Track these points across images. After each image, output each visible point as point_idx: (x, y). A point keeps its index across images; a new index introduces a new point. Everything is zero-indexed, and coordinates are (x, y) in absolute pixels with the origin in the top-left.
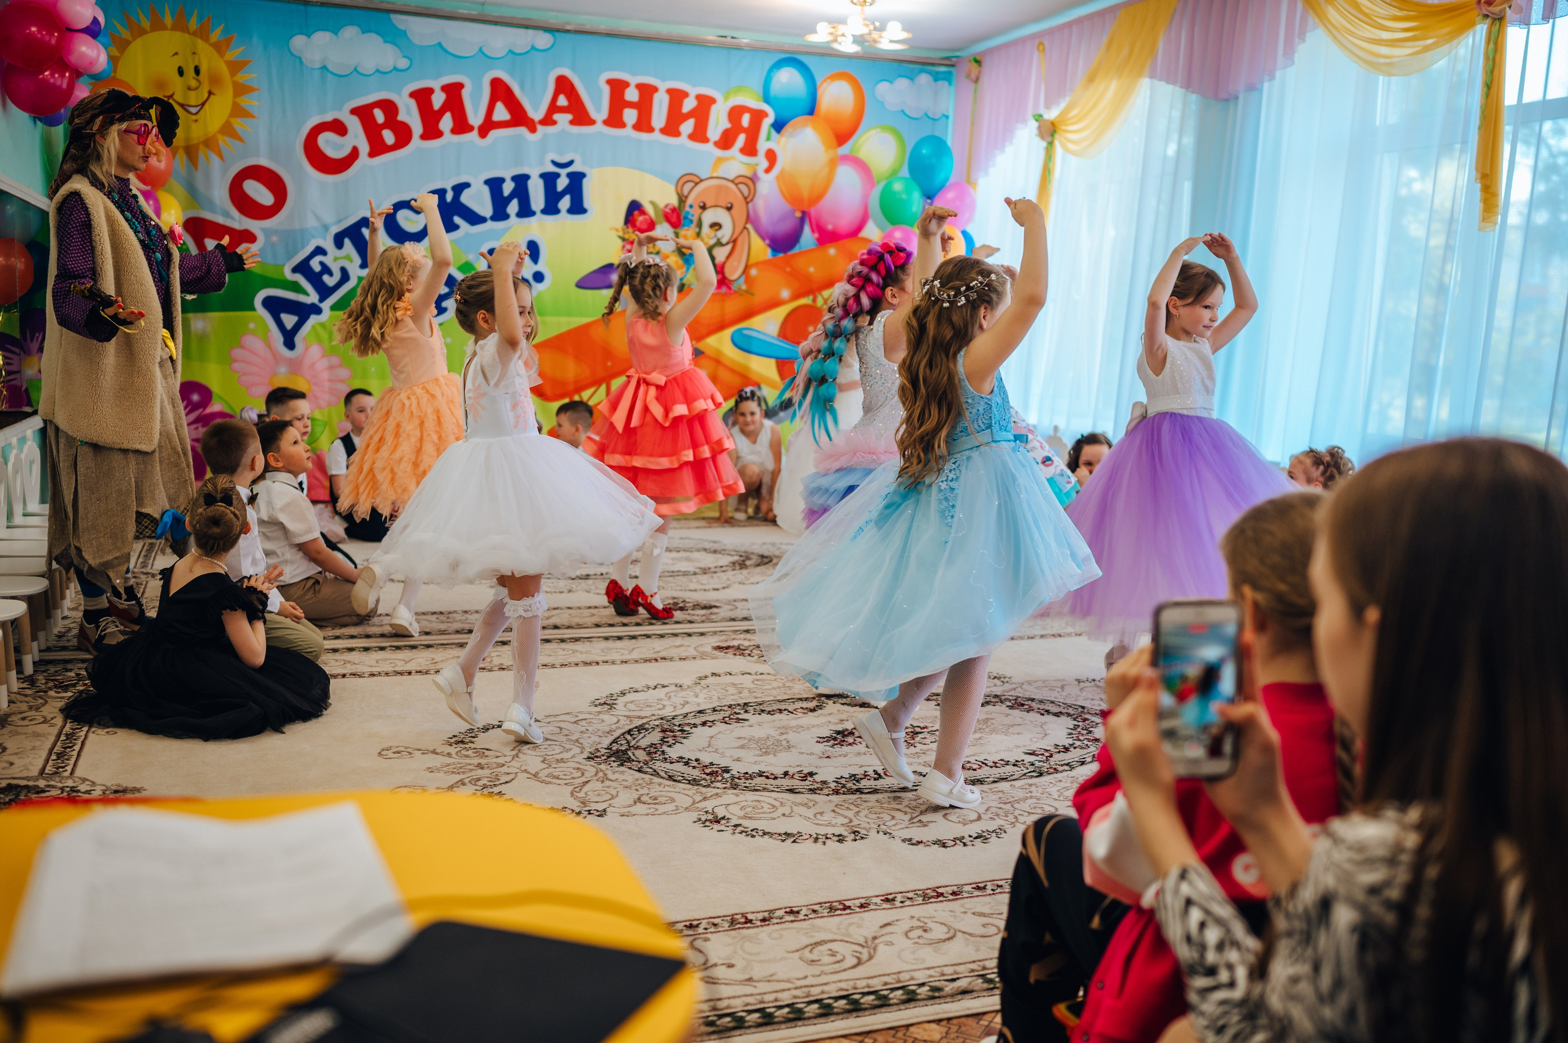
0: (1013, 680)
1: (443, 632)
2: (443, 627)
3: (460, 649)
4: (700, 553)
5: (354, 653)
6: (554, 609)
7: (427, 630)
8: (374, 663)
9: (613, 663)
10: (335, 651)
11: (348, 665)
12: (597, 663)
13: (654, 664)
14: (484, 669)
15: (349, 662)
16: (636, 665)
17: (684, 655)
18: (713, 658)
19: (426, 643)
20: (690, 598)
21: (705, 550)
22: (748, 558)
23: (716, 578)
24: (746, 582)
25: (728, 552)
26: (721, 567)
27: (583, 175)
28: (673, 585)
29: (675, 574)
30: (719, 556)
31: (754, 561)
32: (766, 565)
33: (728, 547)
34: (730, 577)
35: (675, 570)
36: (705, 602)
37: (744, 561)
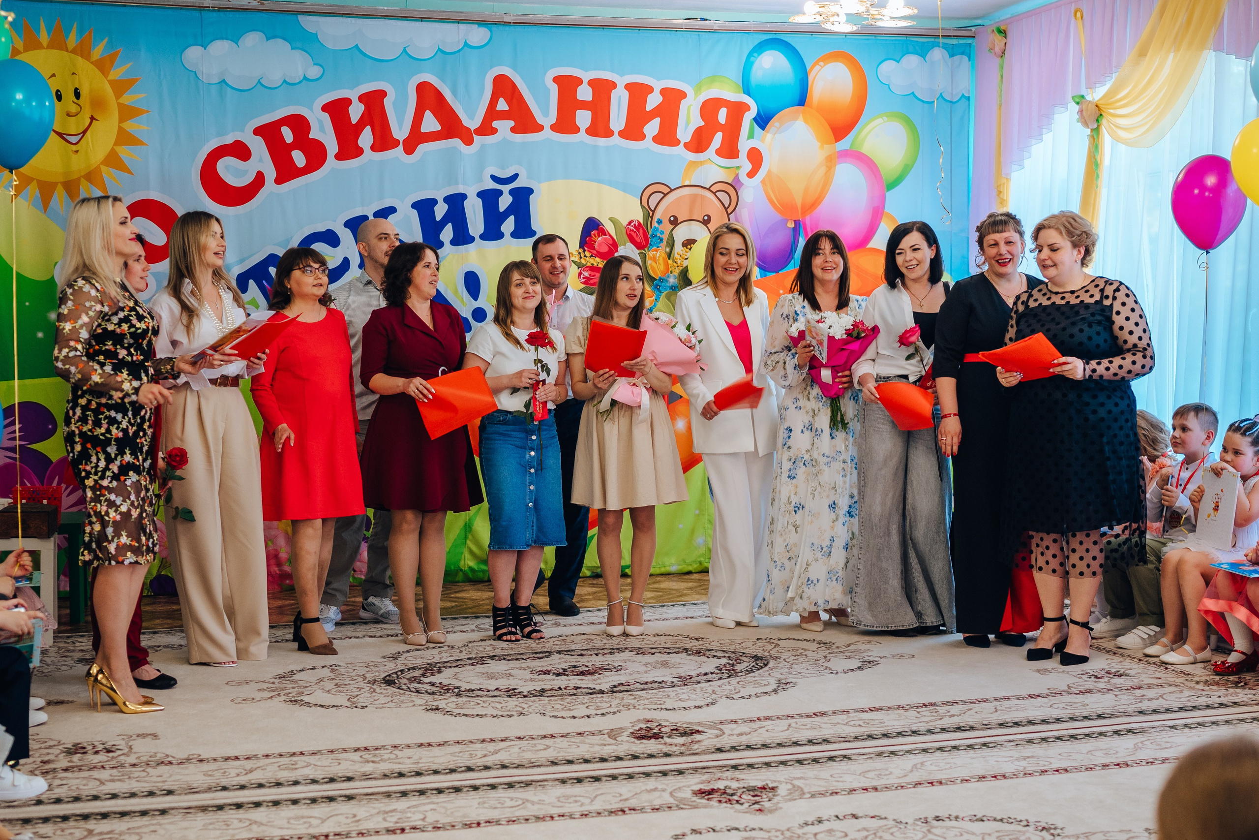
0: (1067, 832)
1: (367, 777)
2: (369, 768)
3: (387, 800)
4: (680, 655)
5: (261, 809)
6: (502, 740)
7: (349, 775)
8: (284, 822)
9: (571, 817)
10: (239, 806)
11: (254, 827)
12: (552, 817)
13: (621, 818)
14: (414, 828)
15: (256, 822)
16: (600, 819)
17: (657, 803)
18: (696, 807)
19: (347, 792)
20: (667, 721)
21: (686, 650)
22: (738, 661)
23: (698, 690)
24: (735, 696)
25: (713, 653)
26: (706, 674)
27: (530, 191)
28: (646, 702)
29: (649, 686)
30: (703, 658)
31: (746, 664)
32: (761, 671)
33: (713, 646)
34: (717, 689)
35: (649, 680)
36: (685, 726)
37: (733, 665)
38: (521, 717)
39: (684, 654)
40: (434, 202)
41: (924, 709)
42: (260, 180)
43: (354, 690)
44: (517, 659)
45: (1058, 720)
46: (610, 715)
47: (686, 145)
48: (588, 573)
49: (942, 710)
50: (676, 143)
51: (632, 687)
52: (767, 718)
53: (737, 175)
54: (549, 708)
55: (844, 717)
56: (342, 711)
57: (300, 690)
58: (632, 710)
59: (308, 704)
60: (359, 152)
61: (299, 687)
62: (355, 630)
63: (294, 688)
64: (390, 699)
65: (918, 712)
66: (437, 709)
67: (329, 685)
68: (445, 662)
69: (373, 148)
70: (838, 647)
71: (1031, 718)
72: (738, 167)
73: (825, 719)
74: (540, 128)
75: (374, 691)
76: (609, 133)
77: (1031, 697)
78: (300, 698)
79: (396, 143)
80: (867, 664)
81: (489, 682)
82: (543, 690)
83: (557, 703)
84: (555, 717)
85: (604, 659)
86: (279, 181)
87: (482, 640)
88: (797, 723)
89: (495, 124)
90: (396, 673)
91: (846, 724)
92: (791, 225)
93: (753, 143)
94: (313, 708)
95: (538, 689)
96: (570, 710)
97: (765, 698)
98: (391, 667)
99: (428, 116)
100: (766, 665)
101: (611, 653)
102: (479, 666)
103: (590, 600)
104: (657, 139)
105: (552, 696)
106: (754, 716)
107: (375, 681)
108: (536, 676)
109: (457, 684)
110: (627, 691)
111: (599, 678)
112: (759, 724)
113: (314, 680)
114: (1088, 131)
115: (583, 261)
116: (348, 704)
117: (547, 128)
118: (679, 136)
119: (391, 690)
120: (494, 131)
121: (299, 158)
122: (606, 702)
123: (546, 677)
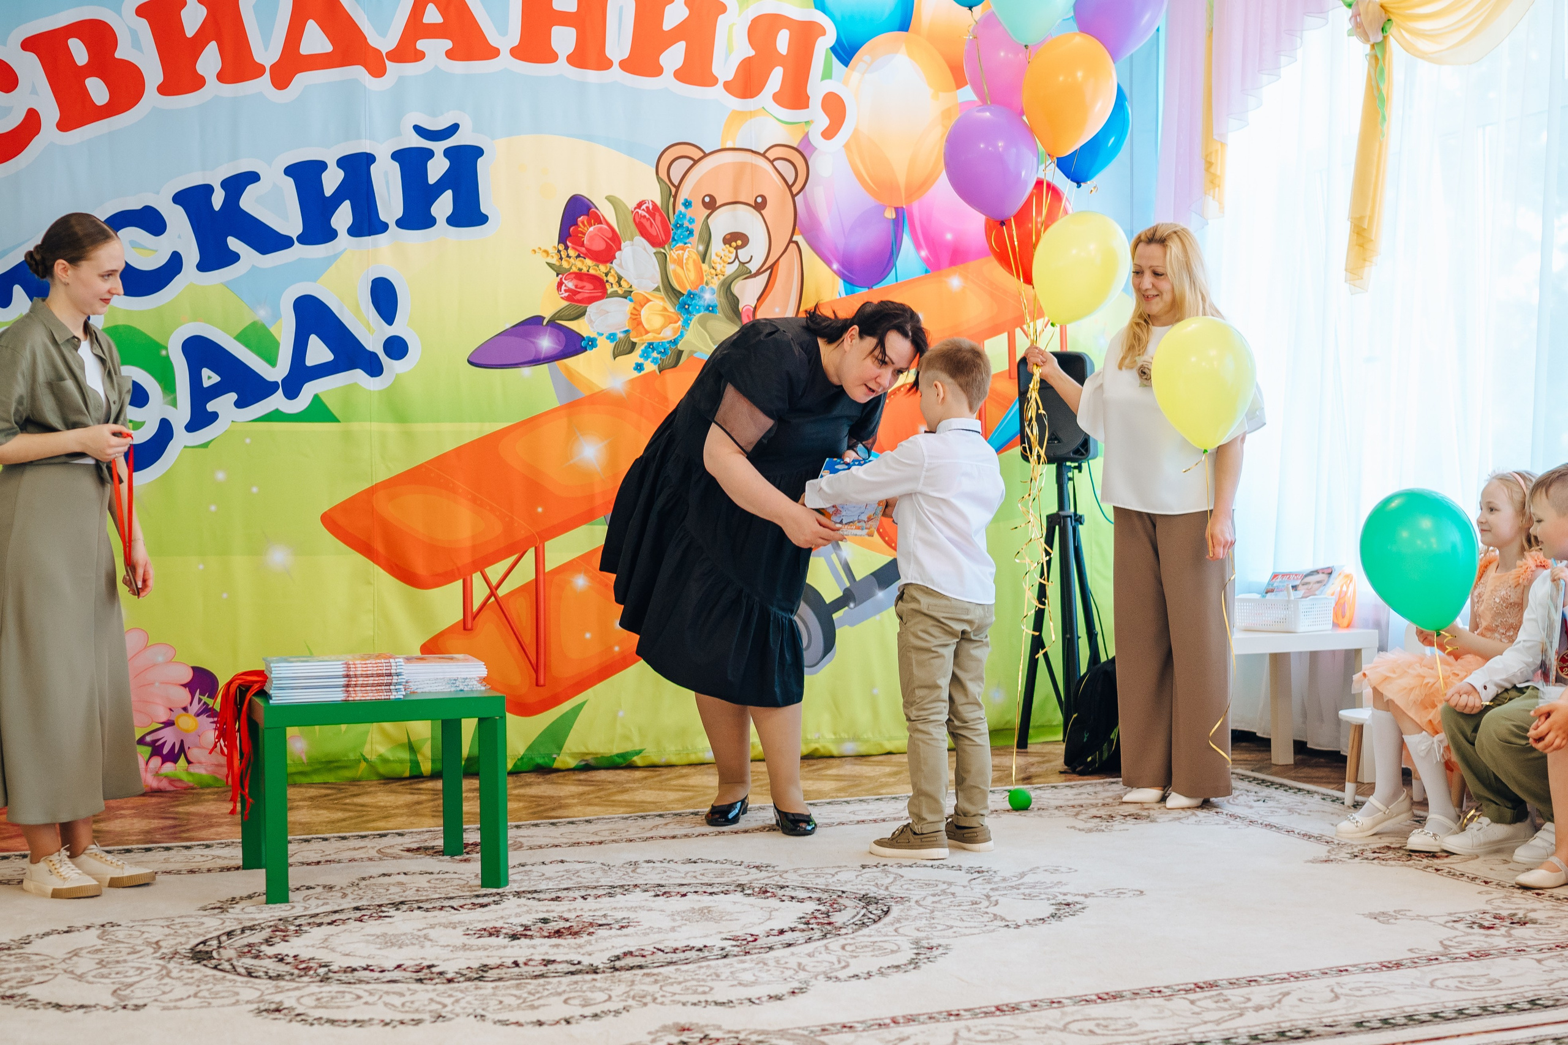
4: (731, 897)
20: (719, 1028)
21: (741, 887)
22: (835, 906)
23: (772, 963)
24: (842, 974)
25: (788, 892)
26: (782, 932)
27: (478, 152)
28: (676, 988)
29: (682, 956)
30: (773, 903)
31: (854, 912)
32: (880, 924)
33: (792, 879)
34: (805, 961)
35: (680, 944)
36: (754, 1038)
37: (828, 916)
38: (439, 1024)
39: (739, 895)
40: (322, 166)
41: (1200, 995)
42: (31, 123)
43: (131, 972)
44: (442, 908)
45: (1461, 1013)
46: (610, 1017)
47: (727, 86)
48: (572, 763)
49: (1235, 995)
50: (710, 80)
51: (649, 959)
52: (910, 1019)
53: (807, 134)
54: (493, 1004)
55: (1054, 1013)
56: (94, 1014)
57: (29, 974)
58: (651, 1006)
59: (34, 1003)
60: (198, 83)
61: (27, 969)
62: (166, 861)
63: (18, 970)
64: (192, 990)
65: (1192, 1002)
66: (278, 1010)
67: (85, 964)
68: (312, 916)
69: (222, 77)
70: (1004, 880)
71: (1410, 1010)
72: (807, 123)
73: (1021, 1019)
74: (494, 53)
75: (168, 975)
76: (604, 64)
77: (1386, 966)
78: (21, 991)
79: (259, 70)
80: (1064, 908)
81: (384, 952)
82: (485, 968)
83: (508, 994)
84: (505, 1023)
85: (598, 906)
86: (64, 125)
87: (384, 875)
88: (969, 1030)
89: (421, 45)
90: (218, 937)
91: (1065, 1028)
92: (890, 214)
93: (830, 86)
94: (41, 1010)
95: (475, 965)
96: (533, 1007)
97: (897, 977)
98: (213, 925)
99: (312, 28)
100: (886, 913)
101: (611, 895)
102: (372, 922)
103: (575, 805)
104: (681, 75)
105: (500, 979)
106: (886, 1013)
107: (176, 953)
108: (473, 941)
109: (324, 956)
110: (640, 967)
111: (589, 943)
112: (896, 1032)
113: (61, 954)
114: (1368, 47)
115: (565, 265)
116: (110, 1001)
117: (505, 53)
118: (716, 70)
119: (201, 971)
120: (419, 56)
121: (98, 91)
122: (602, 990)
123: (493, 938)
